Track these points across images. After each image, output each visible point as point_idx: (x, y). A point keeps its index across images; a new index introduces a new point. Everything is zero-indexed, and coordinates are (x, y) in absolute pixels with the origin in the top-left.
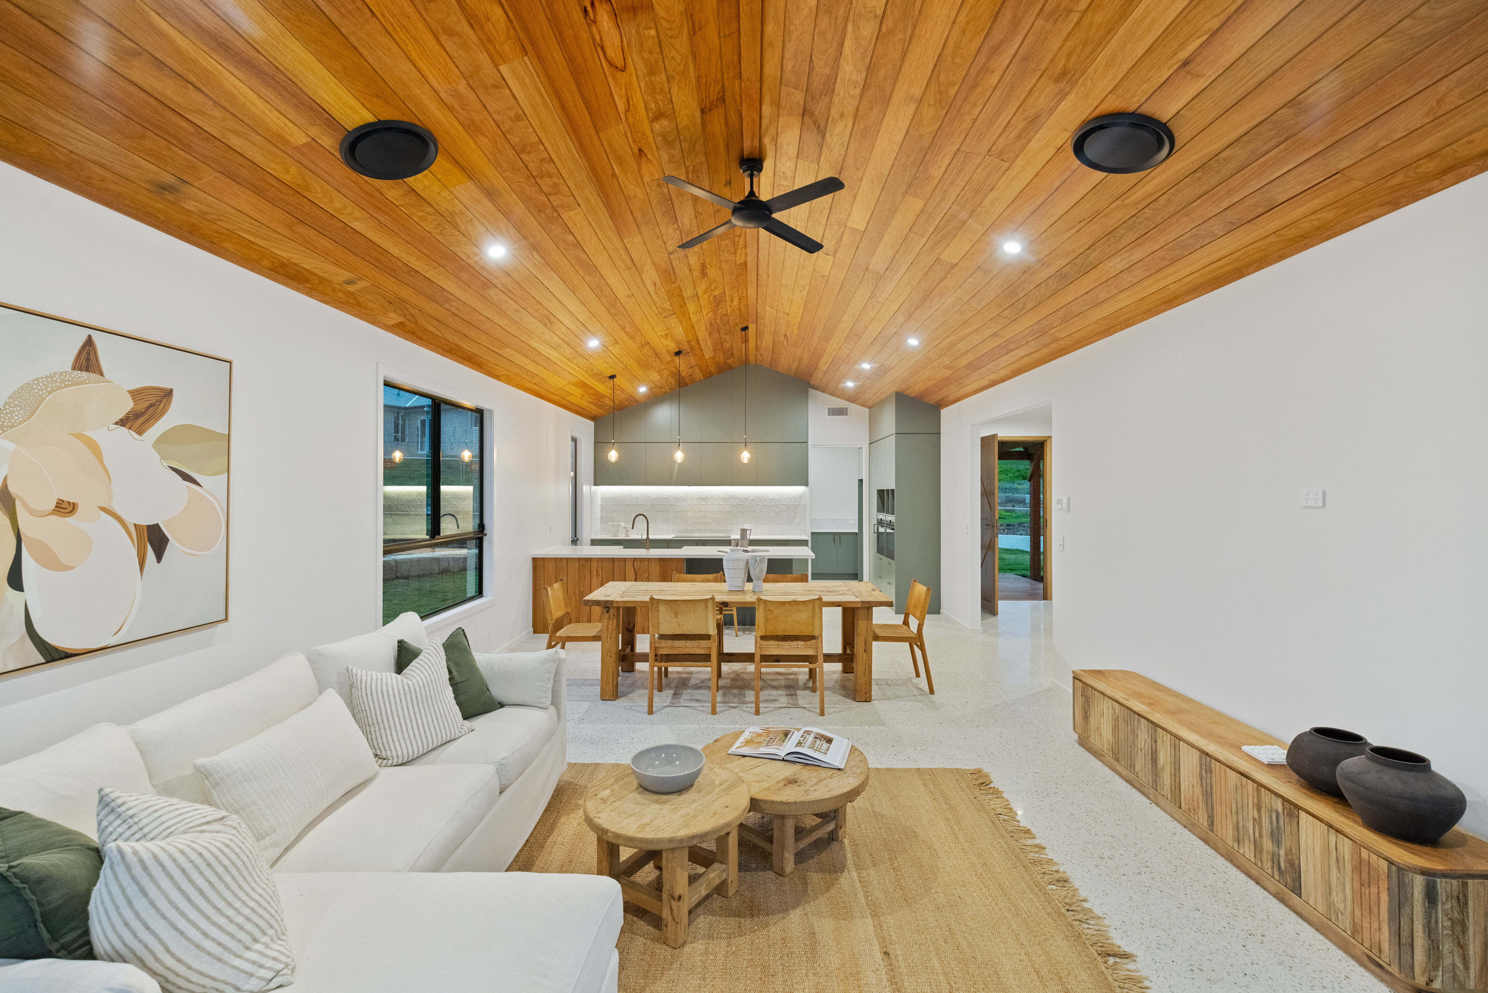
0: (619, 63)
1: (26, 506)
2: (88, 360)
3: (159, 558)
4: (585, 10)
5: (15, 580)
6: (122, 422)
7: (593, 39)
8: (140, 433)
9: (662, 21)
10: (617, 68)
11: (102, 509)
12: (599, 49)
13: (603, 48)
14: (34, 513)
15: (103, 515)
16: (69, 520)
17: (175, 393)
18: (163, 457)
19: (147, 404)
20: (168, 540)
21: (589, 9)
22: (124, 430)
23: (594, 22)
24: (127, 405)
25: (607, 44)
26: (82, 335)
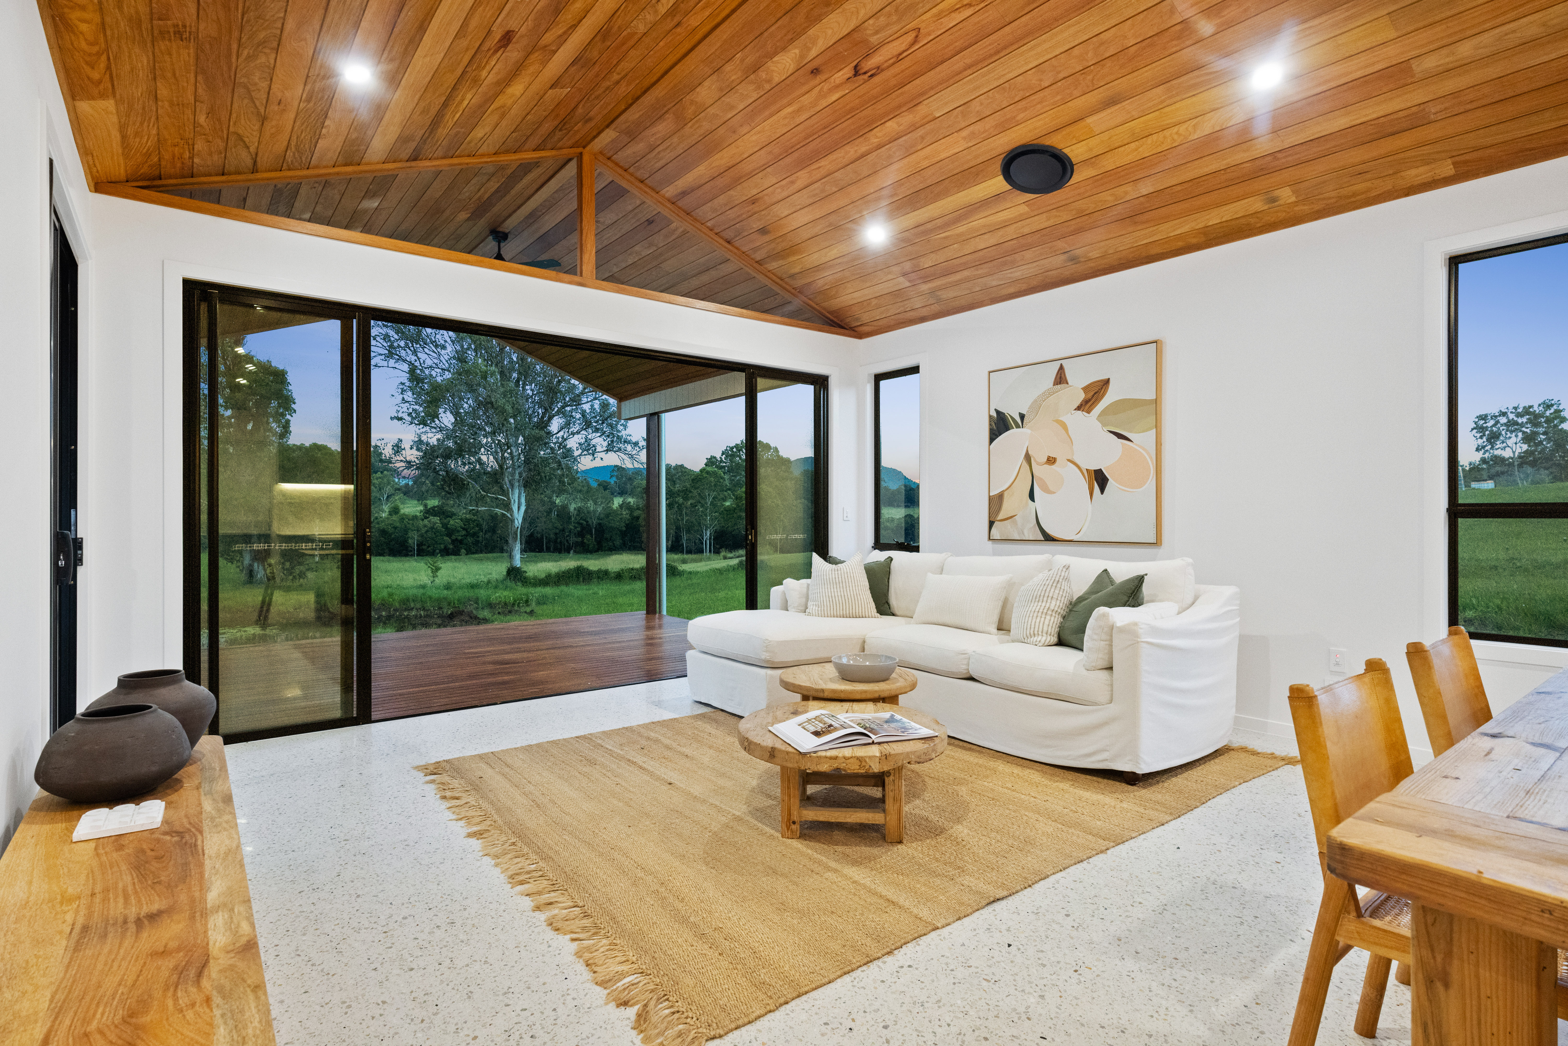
0: (912, 35)
1: (1035, 461)
2: (1061, 378)
3: (1102, 491)
4: (872, 76)
5: (1032, 496)
6: (1079, 408)
7: (893, 64)
8: (1089, 412)
9: (860, 18)
10: (917, 36)
11: (1069, 460)
12: (901, 57)
13: (900, 54)
14: (1038, 464)
15: (1069, 464)
16: (1053, 467)
17: (1111, 381)
18: (1104, 425)
19: (1092, 393)
20: (1108, 480)
21: (869, 74)
22: (1079, 412)
23: (878, 68)
24: (1082, 396)
25: (895, 53)
26: (1056, 366)
